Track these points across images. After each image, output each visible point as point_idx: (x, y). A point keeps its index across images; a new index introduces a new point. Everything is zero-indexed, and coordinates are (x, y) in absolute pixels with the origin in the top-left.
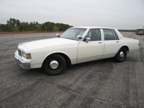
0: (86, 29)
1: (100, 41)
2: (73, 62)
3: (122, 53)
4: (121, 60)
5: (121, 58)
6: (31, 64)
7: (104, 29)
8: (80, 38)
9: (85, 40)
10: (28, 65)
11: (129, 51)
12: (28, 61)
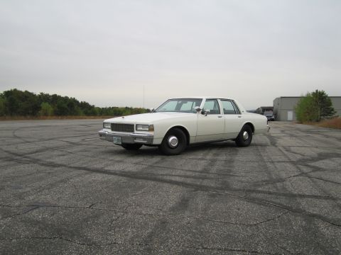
0: (201, 100)
1: (219, 115)
2: (192, 141)
3: (245, 133)
4: (246, 143)
5: (245, 141)
6: (155, 137)
7: (222, 100)
8: (199, 110)
9: (203, 113)
10: (151, 138)
11: (255, 131)
12: (151, 133)
